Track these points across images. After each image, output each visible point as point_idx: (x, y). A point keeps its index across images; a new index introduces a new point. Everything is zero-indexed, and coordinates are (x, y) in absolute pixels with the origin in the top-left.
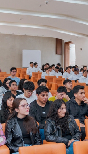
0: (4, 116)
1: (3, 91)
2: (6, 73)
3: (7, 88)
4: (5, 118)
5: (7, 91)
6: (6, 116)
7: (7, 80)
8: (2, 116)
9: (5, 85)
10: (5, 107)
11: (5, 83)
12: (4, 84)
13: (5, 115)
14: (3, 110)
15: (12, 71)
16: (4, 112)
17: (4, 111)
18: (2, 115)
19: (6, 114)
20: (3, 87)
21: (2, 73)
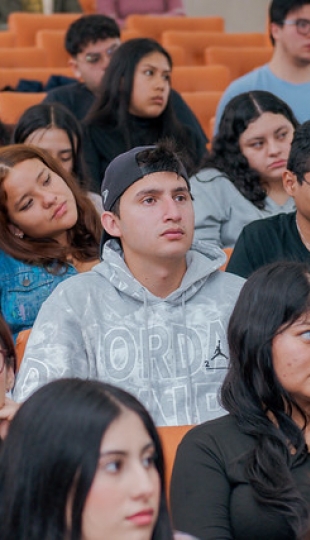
0: (253, 483)
1: (220, 215)
2: (219, 25)
3: (254, 186)
4: (260, 504)
5: (253, 214)
6: (269, 487)
7: (253, 115)
8: (234, 485)
9: (231, 160)
10: (255, 398)
11: (234, 138)
12: (221, 152)
13: (265, 475)
14: (235, 418)
15: (290, 21)
16: (251, 444)
17: (252, 435)
18: (237, 473)
19: (273, 461)
20: (212, 173)
21: (193, 26)
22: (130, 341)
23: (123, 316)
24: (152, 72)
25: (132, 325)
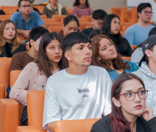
22: (152, 90)
23: (149, 83)
24: (116, 22)
25: (152, 85)
